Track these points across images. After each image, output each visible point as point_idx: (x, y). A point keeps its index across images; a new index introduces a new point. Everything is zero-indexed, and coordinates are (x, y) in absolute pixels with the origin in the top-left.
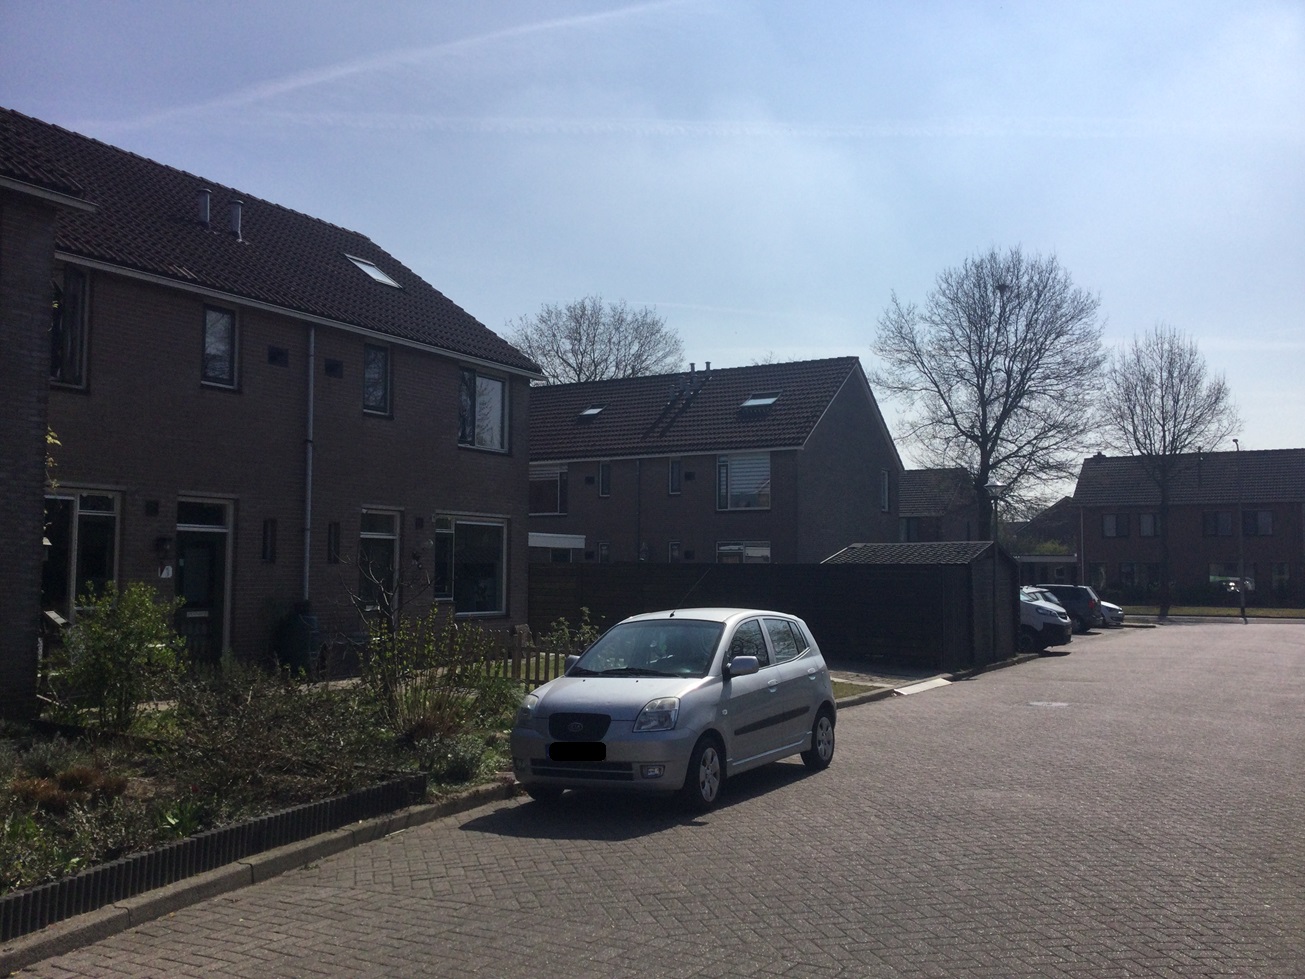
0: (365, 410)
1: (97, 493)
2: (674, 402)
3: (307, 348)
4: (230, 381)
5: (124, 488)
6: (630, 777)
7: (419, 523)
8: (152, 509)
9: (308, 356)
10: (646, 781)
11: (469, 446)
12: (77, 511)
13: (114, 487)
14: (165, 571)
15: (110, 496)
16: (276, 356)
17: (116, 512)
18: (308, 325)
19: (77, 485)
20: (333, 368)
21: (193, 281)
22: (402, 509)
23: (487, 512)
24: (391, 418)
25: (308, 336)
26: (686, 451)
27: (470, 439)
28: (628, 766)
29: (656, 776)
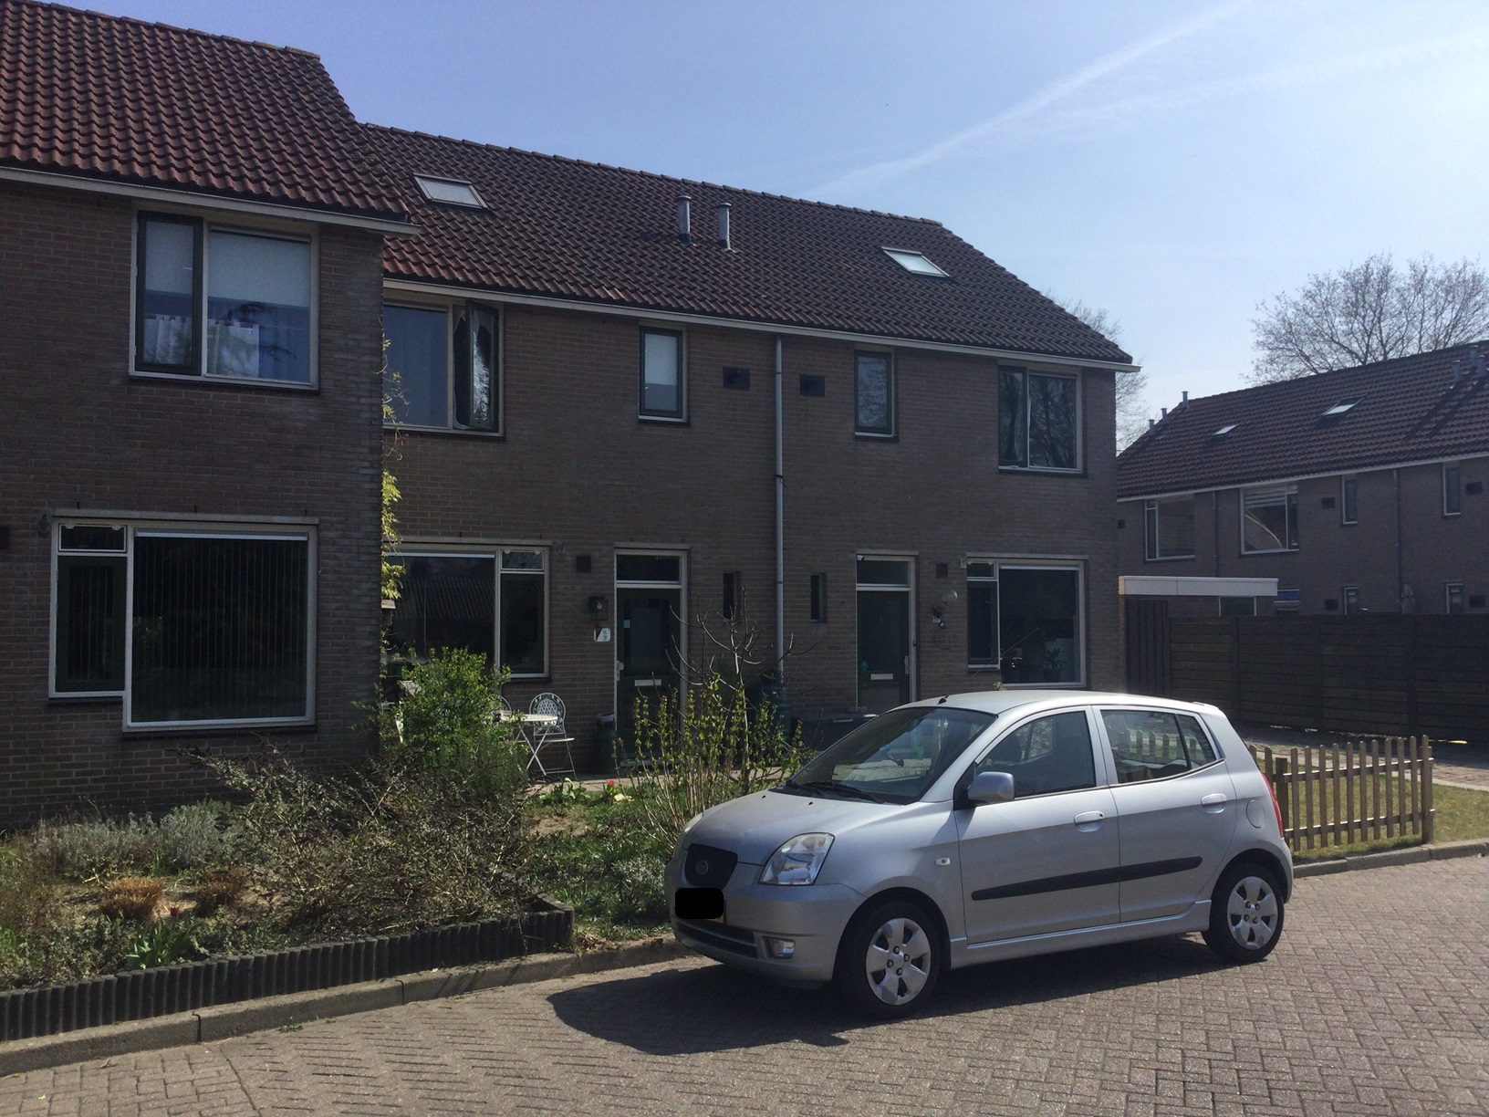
0: (857, 434)
1: (519, 549)
2: (1459, 385)
3: (774, 365)
4: (678, 414)
5: (549, 542)
6: (753, 952)
7: (942, 570)
8: (583, 564)
9: (774, 374)
10: (772, 962)
11: (1018, 468)
12: (499, 569)
13: (538, 542)
14: (602, 634)
15: (537, 553)
16: (734, 378)
17: (544, 570)
18: (773, 337)
19: (498, 541)
20: (811, 386)
21: (621, 302)
22: (916, 553)
23: (1049, 553)
24: (895, 440)
25: (774, 350)
26: (1466, 452)
27: (1020, 459)
28: (747, 934)
29: (788, 956)
